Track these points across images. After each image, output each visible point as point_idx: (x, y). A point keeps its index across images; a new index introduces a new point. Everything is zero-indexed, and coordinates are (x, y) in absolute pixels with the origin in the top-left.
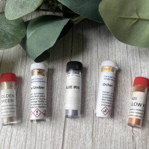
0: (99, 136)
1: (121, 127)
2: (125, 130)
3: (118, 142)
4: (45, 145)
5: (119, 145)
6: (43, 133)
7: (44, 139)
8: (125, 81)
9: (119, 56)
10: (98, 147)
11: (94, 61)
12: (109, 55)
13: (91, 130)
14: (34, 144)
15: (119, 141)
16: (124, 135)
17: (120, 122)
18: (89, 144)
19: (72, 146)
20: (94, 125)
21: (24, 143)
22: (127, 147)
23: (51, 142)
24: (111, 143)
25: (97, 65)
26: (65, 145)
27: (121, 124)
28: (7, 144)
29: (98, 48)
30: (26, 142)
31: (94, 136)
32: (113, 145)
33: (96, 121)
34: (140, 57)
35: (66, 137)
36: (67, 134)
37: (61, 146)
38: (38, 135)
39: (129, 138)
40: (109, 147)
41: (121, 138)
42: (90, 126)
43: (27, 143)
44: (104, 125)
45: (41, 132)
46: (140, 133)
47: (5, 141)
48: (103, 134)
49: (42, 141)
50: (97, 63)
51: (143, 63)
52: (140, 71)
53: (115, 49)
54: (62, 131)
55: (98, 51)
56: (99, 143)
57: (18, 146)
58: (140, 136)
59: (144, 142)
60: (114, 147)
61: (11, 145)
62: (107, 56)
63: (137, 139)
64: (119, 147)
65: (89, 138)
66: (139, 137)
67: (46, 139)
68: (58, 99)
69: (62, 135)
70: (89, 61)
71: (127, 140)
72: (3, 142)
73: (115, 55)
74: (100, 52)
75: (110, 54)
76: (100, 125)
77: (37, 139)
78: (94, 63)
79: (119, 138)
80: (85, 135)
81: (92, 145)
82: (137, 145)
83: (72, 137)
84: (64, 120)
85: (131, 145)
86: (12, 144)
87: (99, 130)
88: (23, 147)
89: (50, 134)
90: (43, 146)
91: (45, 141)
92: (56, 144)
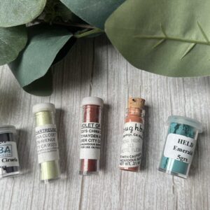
0: (129, 187)
1: (158, 175)
2: (163, 178)
3: (153, 195)
4: (58, 200)
5: (155, 198)
7: (56, 192)
8: (163, 114)
9: (156, 80)
10: (128, 202)
11: (123, 87)
12: (141, 80)
13: (118, 179)
14: (44, 199)
15: (155, 193)
16: (162, 186)
18: (115, 198)
19: (94, 201)
21: (30, 198)
22: (166, 201)
24: (145, 196)
25: (126, 92)
26: (84, 199)
27: (158, 171)
28: (7, 199)
29: (127, 71)
30: (32, 197)
31: (122, 188)
32: (147, 200)
35: (85, 189)
36: (86, 185)
37: (78, 201)
38: (48, 187)
39: (168, 190)
40: (142, 202)
41: (157, 190)
42: (118, 175)
43: (34, 198)
46: (183, 183)
47: (4, 196)
48: (134, 184)
49: (53, 194)
50: (127, 90)
51: (188, 90)
52: (183, 101)
54: (80, 182)
55: (127, 75)
56: (128, 196)
57: (22, 203)
58: (183, 186)
59: (187, 195)
60: (149, 201)
61: (13, 201)
63: (178, 190)
64: (155, 201)
65: (115, 190)
66: (182, 188)
68: (74, 139)
69: (80, 186)
70: (116, 88)
71: (166, 192)
73: (151, 80)
74: (131, 77)
75: (143, 78)
78: (122, 91)
79: (155, 189)
80: (111, 186)
81: (120, 199)
82: (179, 198)
83: (94, 189)
85: (171, 199)
86: (15, 200)
87: (129, 180)
90: (55, 201)
91: (58, 195)
92: (72, 199)
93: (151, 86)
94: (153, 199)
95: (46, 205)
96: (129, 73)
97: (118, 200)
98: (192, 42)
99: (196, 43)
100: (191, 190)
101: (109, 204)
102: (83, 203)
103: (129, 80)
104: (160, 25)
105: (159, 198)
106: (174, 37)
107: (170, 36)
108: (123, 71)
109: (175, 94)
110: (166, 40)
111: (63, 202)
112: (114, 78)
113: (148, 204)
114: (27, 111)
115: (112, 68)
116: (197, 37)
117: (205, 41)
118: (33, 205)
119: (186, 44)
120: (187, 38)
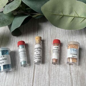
0: (52, 73)
1: (64, 68)
2: (66, 70)
3: (62, 76)
5: (63, 77)
6: (23, 72)
7: (24, 75)
9: (61, 33)
10: (52, 79)
11: (49, 36)
13: (48, 70)
14: (18, 78)
16: (66, 72)
17: (63, 66)
18: (47, 77)
19: (38, 79)
20: (50, 67)
21: (13, 78)
22: (68, 78)
23: (27, 77)
24: (59, 77)
25: (51, 38)
26: (35, 78)
27: (64, 67)
28: (4, 78)
31: (50, 73)
33: (51, 65)
34: (72, 34)
35: (35, 74)
36: (35, 72)
37: (32, 79)
38: (20, 73)
39: (68, 74)
40: (58, 79)
42: (48, 68)
43: (15, 78)
44: (55, 68)
45: (22, 72)
46: (74, 71)
47: (3, 77)
48: (55, 72)
49: (22, 77)
51: (74, 37)
53: (59, 31)
54: (33, 71)
56: (52, 77)
57: (10, 79)
58: (74, 72)
59: (76, 76)
60: (61, 79)
62: (55, 34)
63: (72, 74)
64: (63, 78)
65: (47, 74)
67: (25, 75)
68: (31, 55)
69: (33, 73)
70: (47, 37)
71: (68, 75)
72: (2, 78)
73: (59, 34)
76: (53, 67)
77: (20, 75)
78: (49, 38)
79: (63, 74)
80: (45, 73)
82: (73, 77)
83: (38, 74)
84: (34, 66)
85: (69, 77)
86: (7, 78)
87: (53, 70)
88: (13, 80)
89: (27, 73)
90: (23, 79)
91: (24, 77)
92: (30, 78)
93: (60, 36)
94: (62, 77)
95: (19, 80)
96: (51, 31)
97: (48, 78)
98: (73, 17)
99: (75, 17)
100: (77, 74)
101: (45, 80)
102: (34, 79)
103: (51, 34)
104: (61, 10)
105: (65, 77)
106: (66, 15)
107: (65, 15)
108: (49, 31)
109: (69, 38)
110: (63, 16)
111: (26, 79)
112: (46, 33)
113: (60, 79)
114: (13, 45)
115: (45, 30)
116: (75, 15)
117: (77, 16)
118: (14, 80)
119: (71, 18)
120: (71, 15)
